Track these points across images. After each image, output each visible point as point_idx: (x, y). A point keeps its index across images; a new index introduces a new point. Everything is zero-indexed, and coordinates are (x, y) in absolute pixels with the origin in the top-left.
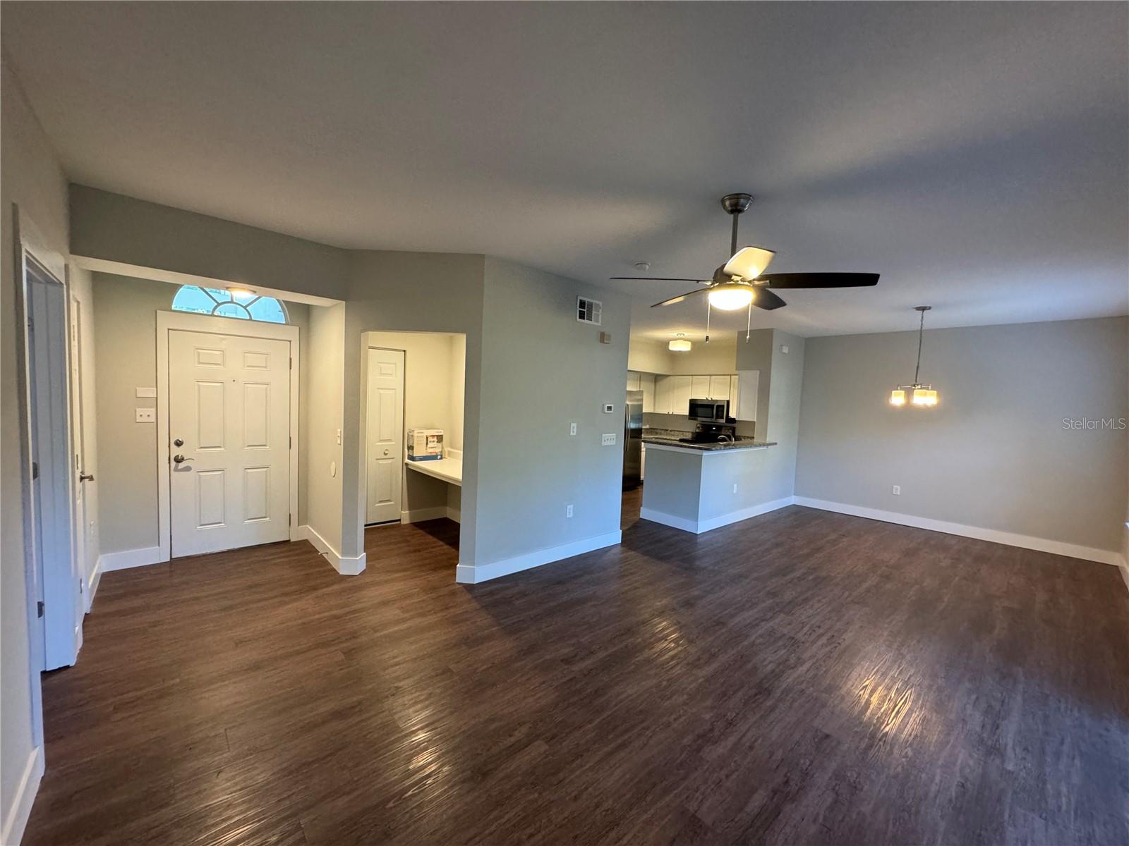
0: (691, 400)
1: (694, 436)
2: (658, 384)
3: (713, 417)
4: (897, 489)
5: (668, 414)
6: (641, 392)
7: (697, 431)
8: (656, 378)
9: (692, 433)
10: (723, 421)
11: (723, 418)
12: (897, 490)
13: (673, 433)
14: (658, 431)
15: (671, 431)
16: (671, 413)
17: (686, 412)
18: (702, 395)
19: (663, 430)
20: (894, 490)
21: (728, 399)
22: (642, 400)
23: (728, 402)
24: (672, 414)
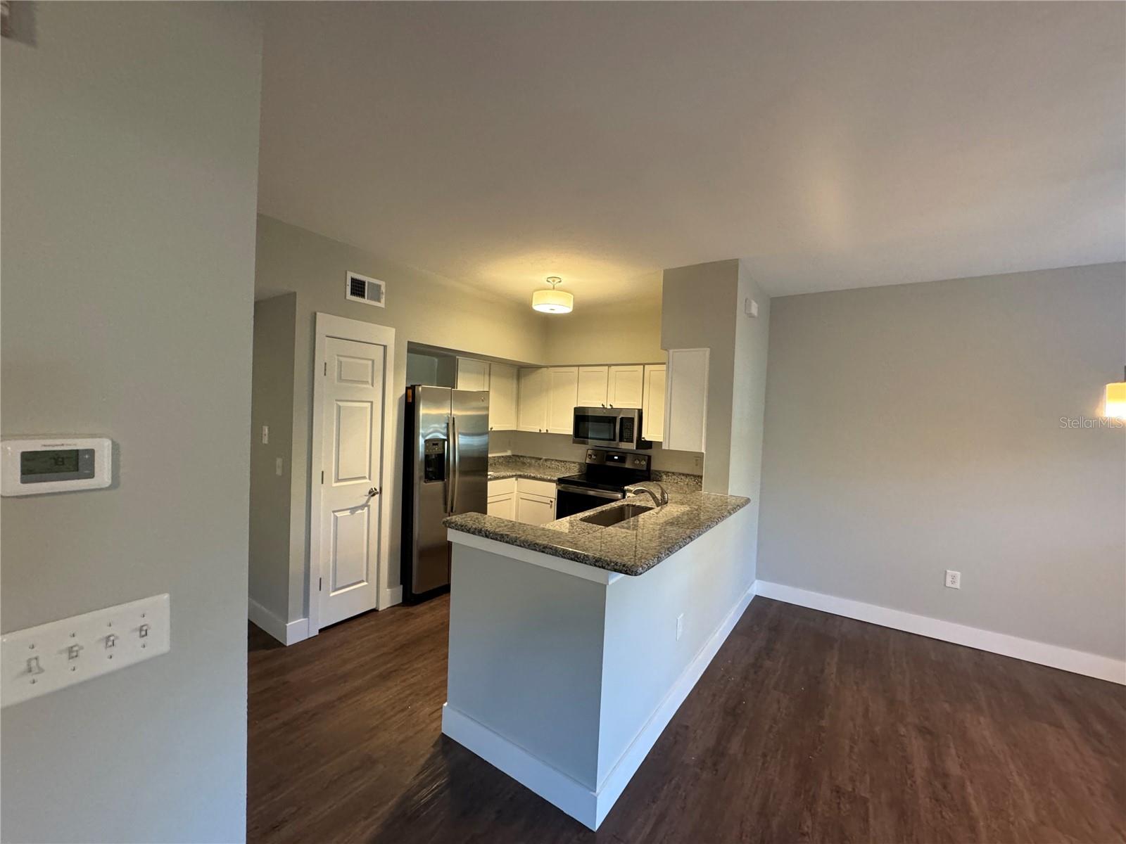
0: (576, 410)
1: (584, 469)
2: (523, 381)
3: (614, 440)
4: (954, 577)
5: (540, 433)
6: (484, 396)
7: (588, 461)
8: (520, 371)
9: (580, 464)
10: (632, 446)
11: (632, 442)
12: (955, 579)
13: (548, 464)
14: (525, 460)
15: (546, 460)
16: (544, 431)
17: (569, 429)
18: (595, 399)
19: (533, 458)
20: (949, 579)
21: (640, 408)
22: (487, 409)
23: (640, 412)
24: (547, 433)
